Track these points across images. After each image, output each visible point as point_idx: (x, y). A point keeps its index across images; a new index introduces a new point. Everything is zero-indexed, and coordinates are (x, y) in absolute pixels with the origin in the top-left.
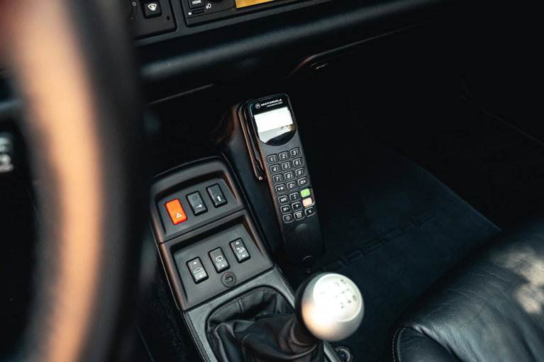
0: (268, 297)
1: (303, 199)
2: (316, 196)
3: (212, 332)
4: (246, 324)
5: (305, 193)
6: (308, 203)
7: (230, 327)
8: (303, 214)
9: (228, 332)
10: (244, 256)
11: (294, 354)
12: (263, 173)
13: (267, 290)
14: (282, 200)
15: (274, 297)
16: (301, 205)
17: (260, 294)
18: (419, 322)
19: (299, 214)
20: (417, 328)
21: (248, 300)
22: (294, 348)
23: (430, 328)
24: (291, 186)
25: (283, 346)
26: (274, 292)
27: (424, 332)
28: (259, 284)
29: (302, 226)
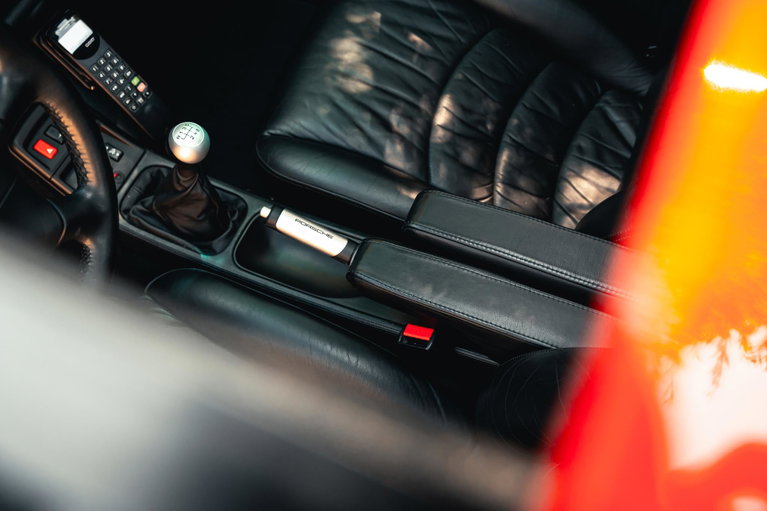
0: (154, 175)
1: (136, 87)
2: (144, 79)
3: (129, 217)
4: (149, 200)
5: (135, 81)
6: (142, 87)
7: (139, 207)
8: (143, 98)
9: (141, 211)
10: (118, 155)
11: (187, 189)
12: (93, 83)
13: (151, 170)
14: (121, 96)
15: (159, 172)
16: (138, 92)
17: (147, 175)
18: (266, 129)
19: (140, 100)
20: (266, 134)
21: (141, 184)
22: (186, 185)
23: (274, 129)
24: (122, 81)
25: (180, 189)
26: (156, 169)
27: (272, 134)
28: (142, 168)
29: (148, 108)
